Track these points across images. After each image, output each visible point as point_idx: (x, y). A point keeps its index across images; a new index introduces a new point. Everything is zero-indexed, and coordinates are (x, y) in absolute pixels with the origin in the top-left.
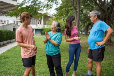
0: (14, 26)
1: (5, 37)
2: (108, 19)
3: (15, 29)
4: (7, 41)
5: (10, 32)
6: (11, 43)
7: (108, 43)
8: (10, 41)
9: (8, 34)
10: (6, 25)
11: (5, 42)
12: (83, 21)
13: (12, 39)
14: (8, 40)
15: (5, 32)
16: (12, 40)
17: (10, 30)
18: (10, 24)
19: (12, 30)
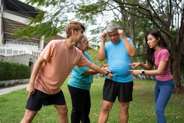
0: (31, 59)
1: (14, 73)
2: (176, 51)
3: (32, 63)
4: (17, 81)
5: (23, 66)
6: (22, 83)
7: (176, 90)
8: (21, 80)
9: (18, 69)
10: (18, 55)
11: (12, 82)
12: (142, 55)
13: (25, 78)
14: (17, 79)
15: (15, 65)
16: (25, 80)
17: (23, 64)
18: (25, 55)
19: (27, 64)
